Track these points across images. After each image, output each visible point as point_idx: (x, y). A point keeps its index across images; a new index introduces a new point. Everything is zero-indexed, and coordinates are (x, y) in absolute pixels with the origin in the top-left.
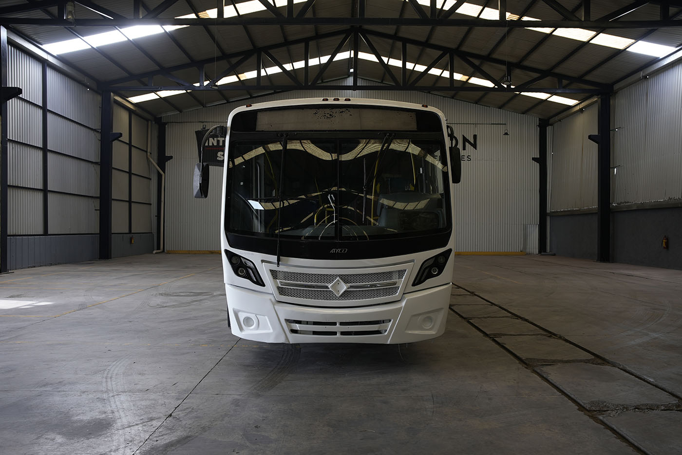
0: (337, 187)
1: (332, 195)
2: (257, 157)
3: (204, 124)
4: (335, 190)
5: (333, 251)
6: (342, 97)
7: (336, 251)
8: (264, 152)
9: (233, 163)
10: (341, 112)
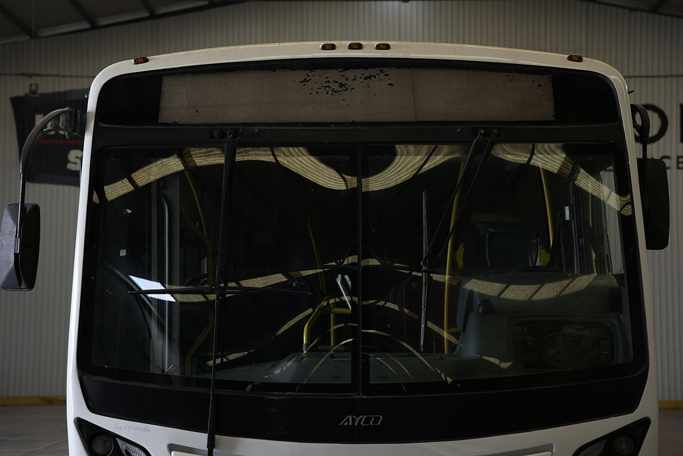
0: (356, 257)
1: (347, 277)
2: (163, 182)
3: (34, 80)
4: (352, 264)
5: (348, 420)
6: (370, 40)
7: (354, 420)
8: (181, 167)
9: (102, 195)
10: (367, 78)
